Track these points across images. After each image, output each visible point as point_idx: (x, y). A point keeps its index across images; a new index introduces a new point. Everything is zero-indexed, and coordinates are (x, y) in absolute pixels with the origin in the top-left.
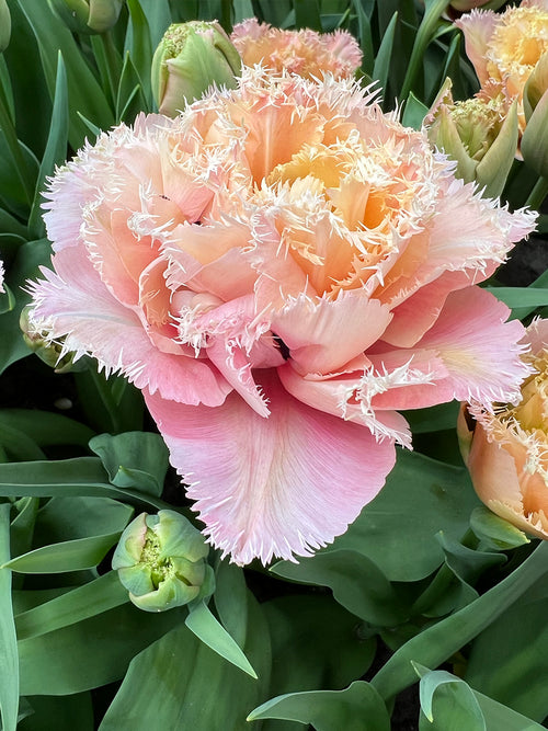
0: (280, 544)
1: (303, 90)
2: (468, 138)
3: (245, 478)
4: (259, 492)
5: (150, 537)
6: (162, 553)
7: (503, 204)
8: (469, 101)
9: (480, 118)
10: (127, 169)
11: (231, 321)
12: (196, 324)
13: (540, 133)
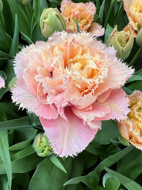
0: (70, 152)
1: (77, 40)
2: (120, 41)
3: (62, 135)
4: (66, 139)
5: (41, 140)
6: (44, 144)
7: (127, 65)
8: (122, 31)
9: (124, 37)
10: (34, 58)
11: (59, 101)
12: (51, 100)
13: (140, 38)
